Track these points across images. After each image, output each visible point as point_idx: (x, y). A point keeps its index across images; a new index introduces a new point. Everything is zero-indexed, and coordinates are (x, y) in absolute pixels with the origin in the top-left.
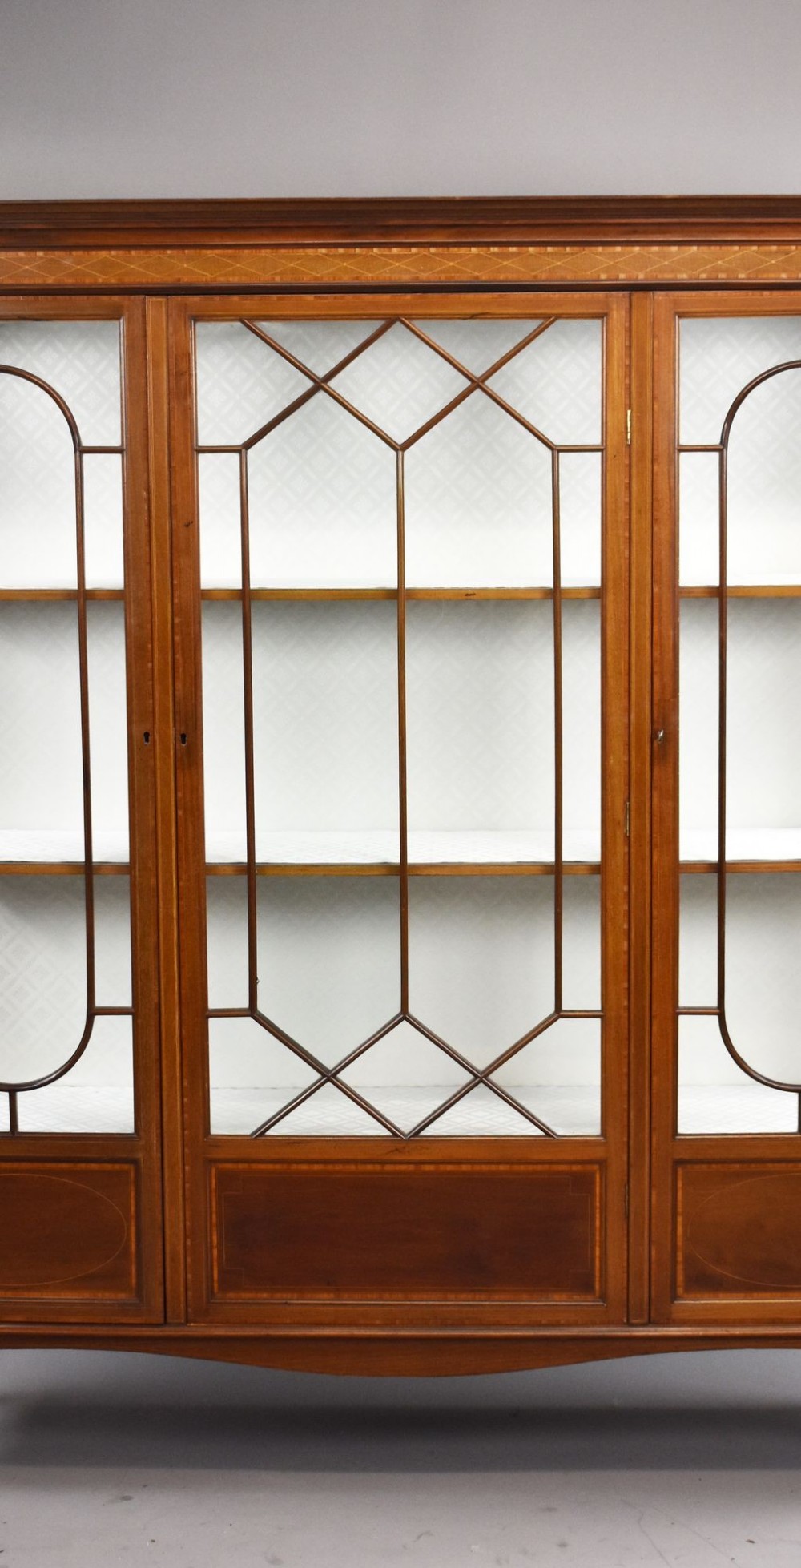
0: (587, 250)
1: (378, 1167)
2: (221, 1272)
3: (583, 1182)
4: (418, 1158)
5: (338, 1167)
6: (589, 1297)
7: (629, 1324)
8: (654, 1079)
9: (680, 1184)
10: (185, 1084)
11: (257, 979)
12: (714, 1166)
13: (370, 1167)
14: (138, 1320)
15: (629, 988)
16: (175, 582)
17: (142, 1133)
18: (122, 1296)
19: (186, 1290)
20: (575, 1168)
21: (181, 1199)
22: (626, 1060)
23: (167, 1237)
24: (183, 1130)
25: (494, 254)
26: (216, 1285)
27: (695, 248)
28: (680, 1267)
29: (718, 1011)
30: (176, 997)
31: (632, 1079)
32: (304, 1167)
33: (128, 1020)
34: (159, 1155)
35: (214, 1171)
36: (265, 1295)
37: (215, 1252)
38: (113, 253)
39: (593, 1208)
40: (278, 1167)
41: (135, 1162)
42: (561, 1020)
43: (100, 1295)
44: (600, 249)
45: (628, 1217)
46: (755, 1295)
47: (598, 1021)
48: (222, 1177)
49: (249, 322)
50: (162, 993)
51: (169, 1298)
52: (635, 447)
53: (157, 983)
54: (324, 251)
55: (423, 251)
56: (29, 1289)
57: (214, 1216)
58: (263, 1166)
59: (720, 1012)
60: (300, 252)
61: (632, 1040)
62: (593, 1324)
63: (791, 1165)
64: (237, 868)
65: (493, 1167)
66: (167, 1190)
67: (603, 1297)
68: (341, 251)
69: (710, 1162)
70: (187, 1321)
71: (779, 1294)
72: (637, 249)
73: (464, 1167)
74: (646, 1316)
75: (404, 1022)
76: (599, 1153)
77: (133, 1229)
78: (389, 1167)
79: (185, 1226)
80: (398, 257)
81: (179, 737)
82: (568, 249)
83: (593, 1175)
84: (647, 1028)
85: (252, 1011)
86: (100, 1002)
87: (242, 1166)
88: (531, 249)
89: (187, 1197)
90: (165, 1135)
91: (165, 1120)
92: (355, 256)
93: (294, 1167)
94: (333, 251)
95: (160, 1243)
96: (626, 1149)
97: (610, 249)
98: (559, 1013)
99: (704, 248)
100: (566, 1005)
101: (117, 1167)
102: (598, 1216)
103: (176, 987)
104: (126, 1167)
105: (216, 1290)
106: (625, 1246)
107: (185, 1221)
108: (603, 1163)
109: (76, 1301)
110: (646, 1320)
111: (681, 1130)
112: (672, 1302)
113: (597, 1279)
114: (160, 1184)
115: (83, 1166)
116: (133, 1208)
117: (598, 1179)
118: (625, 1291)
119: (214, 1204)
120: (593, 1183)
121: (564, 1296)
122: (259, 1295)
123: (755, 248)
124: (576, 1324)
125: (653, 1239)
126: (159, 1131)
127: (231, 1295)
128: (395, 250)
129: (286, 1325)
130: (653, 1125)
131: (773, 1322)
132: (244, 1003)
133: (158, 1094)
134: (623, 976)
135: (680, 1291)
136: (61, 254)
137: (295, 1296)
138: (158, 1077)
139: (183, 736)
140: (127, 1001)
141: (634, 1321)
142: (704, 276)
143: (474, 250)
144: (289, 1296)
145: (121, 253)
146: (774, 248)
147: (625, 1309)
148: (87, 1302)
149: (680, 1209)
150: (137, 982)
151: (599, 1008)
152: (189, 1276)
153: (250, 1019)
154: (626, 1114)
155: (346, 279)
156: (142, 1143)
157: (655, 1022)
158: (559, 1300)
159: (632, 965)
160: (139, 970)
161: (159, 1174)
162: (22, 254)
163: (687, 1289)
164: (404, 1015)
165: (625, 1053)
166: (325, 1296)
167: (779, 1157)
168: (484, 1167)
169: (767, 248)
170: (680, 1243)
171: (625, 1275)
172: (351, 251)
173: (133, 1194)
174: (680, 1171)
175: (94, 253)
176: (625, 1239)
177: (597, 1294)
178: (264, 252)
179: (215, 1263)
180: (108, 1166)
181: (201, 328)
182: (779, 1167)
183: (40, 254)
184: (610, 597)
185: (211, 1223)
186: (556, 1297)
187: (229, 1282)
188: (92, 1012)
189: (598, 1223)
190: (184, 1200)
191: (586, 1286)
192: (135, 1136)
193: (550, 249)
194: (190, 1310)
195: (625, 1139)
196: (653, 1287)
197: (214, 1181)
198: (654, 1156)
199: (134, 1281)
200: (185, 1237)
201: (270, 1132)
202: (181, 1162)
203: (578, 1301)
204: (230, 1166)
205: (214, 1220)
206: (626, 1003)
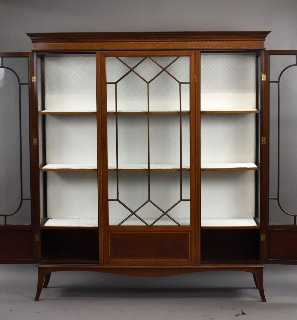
0: (187, 42)
1: (144, 232)
3: (187, 235)
4: (152, 230)
5: (135, 232)
6: (188, 260)
7: (196, 265)
10: (104, 215)
11: (118, 193)
13: (142, 232)
15: (196, 195)
16: (102, 110)
19: (104, 258)
20: (185, 232)
22: (195, 210)
23: (100, 247)
24: (103, 224)
25: (167, 43)
26: (110, 257)
27: (209, 42)
30: (102, 196)
31: (197, 213)
32: (128, 232)
35: (109, 233)
36: (120, 259)
37: (110, 250)
38: (89, 43)
40: (123, 232)
42: (182, 202)
44: (189, 42)
45: (196, 243)
47: (189, 202)
48: (111, 234)
49: (117, 57)
51: (100, 260)
52: (196, 82)
54: (133, 43)
55: (153, 43)
57: (109, 243)
58: (120, 232)
60: (128, 43)
61: (197, 205)
62: (188, 265)
64: (114, 170)
65: (168, 232)
66: (100, 237)
67: (191, 260)
68: (136, 43)
70: (104, 265)
72: (197, 42)
73: (162, 232)
74: (200, 263)
75: (149, 202)
76: (190, 229)
78: (146, 232)
79: (103, 245)
80: (148, 44)
81: (102, 142)
82: (183, 42)
85: (117, 200)
87: (115, 232)
88: (175, 42)
91: (99, 222)
92: (139, 44)
93: (126, 232)
94: (134, 43)
96: (195, 228)
97: (191, 42)
98: (181, 200)
99: (211, 42)
100: (183, 198)
102: (190, 242)
103: (102, 194)
106: (195, 249)
108: (190, 231)
113: (190, 256)
117: (190, 235)
118: (195, 258)
119: (109, 240)
123: (221, 42)
124: (185, 265)
127: (113, 259)
128: (147, 42)
129: (124, 265)
132: (116, 198)
134: (195, 192)
136: (79, 43)
137: (126, 259)
139: (103, 142)
141: (197, 265)
142: (210, 48)
143: (163, 42)
145: (91, 43)
146: (225, 42)
147: (195, 262)
151: (190, 199)
152: (104, 255)
153: (117, 201)
154: (195, 221)
155: (137, 48)
158: (182, 260)
159: (196, 190)
162: (71, 43)
164: (149, 200)
165: (195, 208)
166: (133, 259)
168: (166, 232)
169: (223, 42)
171: (195, 255)
172: (138, 43)
175: (85, 43)
176: (195, 247)
178: (120, 43)
179: (110, 253)
181: (107, 58)
183: (74, 43)
184: (192, 114)
187: (112, 257)
189: (190, 244)
190: (103, 239)
191: (187, 257)
193: (179, 42)
194: (104, 262)
195: (195, 226)
197: (109, 235)
200: (103, 247)
201: (121, 225)
202: (102, 231)
203: (186, 260)
204: (113, 232)
205: (109, 244)
206: (195, 198)
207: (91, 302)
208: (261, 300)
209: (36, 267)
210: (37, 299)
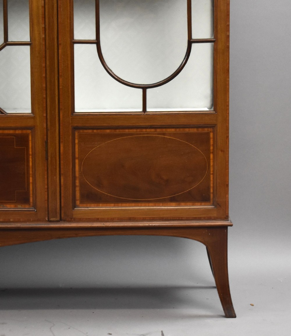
3: (23, 140)
6: (27, 206)
7: (49, 221)
8: (61, 80)
9: (77, 141)
12: (95, 131)
15: (45, 28)
20: (18, 132)
22: (44, 69)
28: (78, 189)
29: (96, 41)
31: (48, 79)
39: (28, 154)
42: (8, 47)
45: (47, 159)
46: (120, 205)
47: (28, 48)
59: (97, 42)
61: (48, 58)
62: (29, 221)
63: (138, 130)
67: (35, 206)
69: (93, 128)
71: (133, 204)
74: (58, 215)
76: (30, 123)
83: (27, 136)
84: (56, 50)
96: (45, 121)
98: (6, 43)
100: (11, 39)
102: (31, 159)
106: (46, 177)
108: (32, 128)
110: (58, 219)
111: (77, 110)
112: (73, 209)
113: (31, 195)
117: (30, 139)
118: (46, 202)
120: (27, 141)
121: (12, 206)
124: (19, 221)
125: (62, 172)
130: (61, 107)
131: (130, 219)
134: (41, 20)
135: (78, 202)
141: (52, 219)
147: (47, 213)
149: (77, 156)
151: (29, 40)
154: (45, 100)
157: (60, 48)
159: (47, 14)
163: (82, 202)
165: (44, 65)
167: (131, 125)
170: (77, 174)
171: (46, 193)
174: (77, 134)
176: (46, 172)
177: (31, 204)
182: (131, 131)
186: (8, 206)
189: (31, 164)
191: (25, 200)
195: (45, 115)
196: (62, 200)
198: (61, 125)
203: (20, 207)
206: (43, 36)
208: (224, 314)
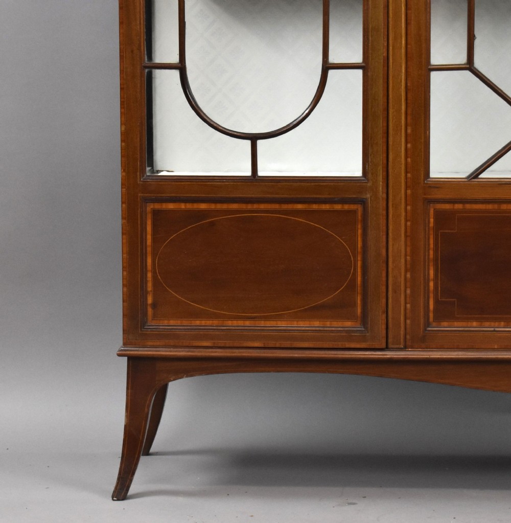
2: (437, 302)
10: (409, 131)
11: (474, 36)
14: (363, 345)
17: (370, 176)
18: (348, 324)
19: (405, 319)
21: (403, 235)
23: (390, 270)
24: (406, 172)
26: (431, 315)
30: (403, 51)
33: (359, 73)
34: (385, 196)
35: (432, 211)
36: (475, 324)
37: (431, 284)
40: (490, 207)
41: (363, 202)
43: (328, 324)
48: (439, 215)
50: (391, 48)
51: (390, 325)
53: (386, 39)
56: (266, 318)
57: (431, 252)
58: (476, 206)
66: (391, 227)
77: (359, 264)
79: (406, 261)
85: (470, 66)
86: (333, 59)
87: (459, 206)
89: (408, 234)
90: (390, 177)
91: (390, 164)
95: (384, 274)
101: (346, 207)
103: (403, 42)
104: (353, 207)
105: (431, 319)
107: (406, 255)
109: (307, 329)
114: (385, 221)
115: (315, 207)
116: (360, 244)
119: (432, 242)
122: (469, 324)
126: (385, 173)
127: (445, 324)
129: (494, 350)
132: (462, 59)
133: (385, 140)
137: (503, 324)
138: (385, 124)
140: (358, 58)
144: (497, 324)
148: (317, 329)
150: (368, 39)
152: (408, 306)
153: (467, 73)
156: (369, 184)
160: (370, 26)
161: (384, 212)
173: (360, 232)
179: (431, 295)
180: (338, 207)
185: (429, 258)
187: (442, 313)
188: (327, 67)
190: (406, 236)
192: (363, 178)
194: (408, 337)
197: (432, 220)
199: (359, 310)
200: (406, 271)
201: (483, 175)
202: (403, 201)
204: (447, 207)
205: (431, 256)
207: (354, 504)
209: (119, 355)
210: (121, 492)
